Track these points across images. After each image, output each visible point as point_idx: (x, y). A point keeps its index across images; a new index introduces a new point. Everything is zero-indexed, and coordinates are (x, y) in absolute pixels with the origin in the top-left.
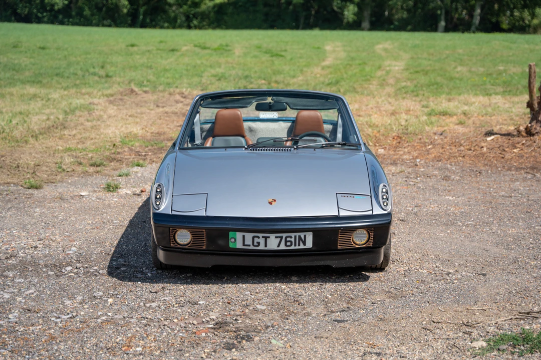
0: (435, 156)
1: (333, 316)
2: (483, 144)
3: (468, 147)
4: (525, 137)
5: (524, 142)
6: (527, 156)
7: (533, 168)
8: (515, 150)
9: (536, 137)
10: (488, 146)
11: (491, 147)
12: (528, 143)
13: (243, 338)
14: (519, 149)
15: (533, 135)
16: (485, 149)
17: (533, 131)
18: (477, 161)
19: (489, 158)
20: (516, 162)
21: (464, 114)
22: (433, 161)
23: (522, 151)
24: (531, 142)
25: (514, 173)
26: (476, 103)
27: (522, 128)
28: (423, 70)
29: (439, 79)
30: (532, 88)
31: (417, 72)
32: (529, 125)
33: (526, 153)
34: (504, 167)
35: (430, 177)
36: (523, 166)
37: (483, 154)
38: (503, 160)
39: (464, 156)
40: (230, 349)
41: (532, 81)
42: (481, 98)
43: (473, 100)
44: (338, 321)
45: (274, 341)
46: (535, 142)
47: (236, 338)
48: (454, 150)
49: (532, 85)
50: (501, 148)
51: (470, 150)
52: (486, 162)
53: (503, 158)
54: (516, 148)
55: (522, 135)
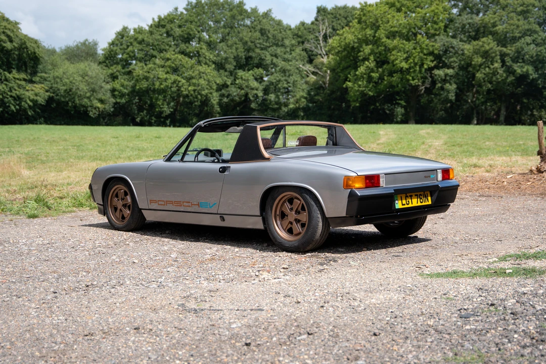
0: (467, 189)
1: (392, 254)
2: (504, 180)
3: (492, 182)
4: (536, 174)
5: (535, 177)
6: (538, 187)
7: (542, 194)
8: (528, 183)
9: (544, 173)
10: (508, 181)
11: (510, 182)
12: (539, 178)
13: (330, 261)
14: (530, 183)
15: (542, 172)
16: (505, 183)
17: (542, 170)
18: (499, 191)
19: (509, 189)
20: (529, 191)
21: (490, 166)
22: (465, 192)
23: (534, 184)
24: (541, 177)
25: (527, 197)
26: (500, 161)
27: (534, 168)
28: (458, 144)
29: (471, 149)
30: (541, 140)
31: (454, 146)
32: (539, 166)
33: (537, 185)
34: (520, 194)
35: (463, 199)
36: (535, 193)
37: (504, 187)
38: (519, 190)
39: (489, 188)
40: (322, 265)
41: (540, 135)
42: (504, 158)
43: (498, 159)
44: (396, 256)
45: (351, 262)
46: (544, 177)
47: (326, 260)
48: (482, 185)
49: (540, 138)
50: (518, 182)
51: (494, 184)
52: (506, 192)
53: (519, 188)
54: (529, 181)
55: (534, 173)
